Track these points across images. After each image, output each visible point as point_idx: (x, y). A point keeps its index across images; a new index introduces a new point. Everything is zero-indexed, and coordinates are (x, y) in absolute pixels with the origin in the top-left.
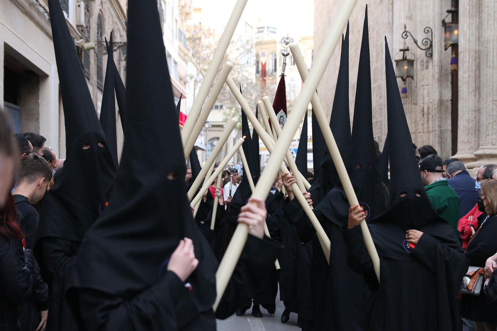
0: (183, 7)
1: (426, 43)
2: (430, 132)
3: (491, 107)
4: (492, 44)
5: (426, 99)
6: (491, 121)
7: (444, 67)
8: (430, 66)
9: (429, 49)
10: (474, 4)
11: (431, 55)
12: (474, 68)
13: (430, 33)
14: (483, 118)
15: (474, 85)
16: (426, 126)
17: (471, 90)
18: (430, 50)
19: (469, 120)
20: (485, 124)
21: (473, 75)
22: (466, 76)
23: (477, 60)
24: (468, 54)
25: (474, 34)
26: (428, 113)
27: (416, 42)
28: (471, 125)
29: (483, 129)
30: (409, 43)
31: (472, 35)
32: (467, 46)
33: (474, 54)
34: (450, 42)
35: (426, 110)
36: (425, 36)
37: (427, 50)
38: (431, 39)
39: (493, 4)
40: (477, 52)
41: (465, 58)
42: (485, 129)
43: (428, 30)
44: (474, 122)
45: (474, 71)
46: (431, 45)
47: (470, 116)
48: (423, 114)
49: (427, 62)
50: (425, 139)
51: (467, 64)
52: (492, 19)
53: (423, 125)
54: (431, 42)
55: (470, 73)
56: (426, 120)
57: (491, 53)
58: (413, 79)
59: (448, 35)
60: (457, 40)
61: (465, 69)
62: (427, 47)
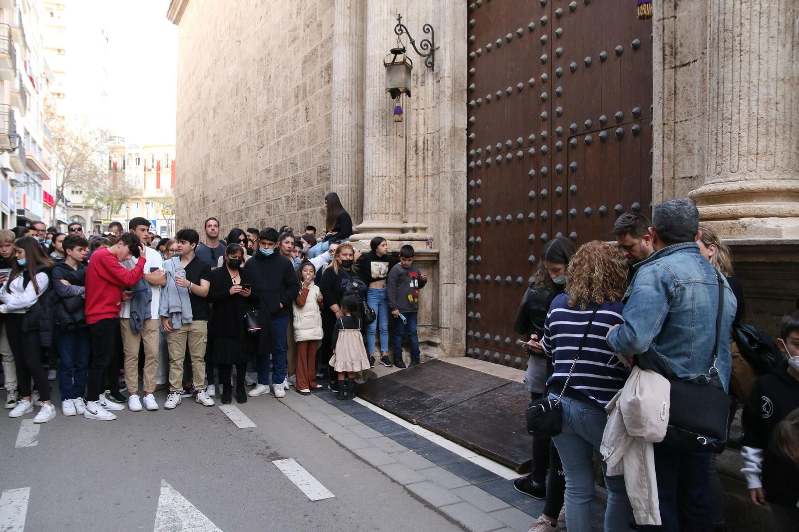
1: (426, 47)
2: (427, 176)
5: (422, 129)
7: (459, 81)
8: (429, 81)
9: (429, 55)
11: (432, 65)
13: (430, 35)
15: (782, 19)
16: (421, 167)
18: (431, 57)
26: (424, 149)
27: (413, 43)
30: (405, 41)
35: (420, 144)
36: (424, 36)
37: (426, 58)
38: (431, 41)
43: (428, 29)
44: (780, 106)
46: (433, 51)
47: (772, 92)
48: (416, 150)
49: (423, 75)
50: (420, 186)
53: (417, 165)
54: (433, 45)
56: (421, 158)
58: (410, 96)
62: (427, 52)
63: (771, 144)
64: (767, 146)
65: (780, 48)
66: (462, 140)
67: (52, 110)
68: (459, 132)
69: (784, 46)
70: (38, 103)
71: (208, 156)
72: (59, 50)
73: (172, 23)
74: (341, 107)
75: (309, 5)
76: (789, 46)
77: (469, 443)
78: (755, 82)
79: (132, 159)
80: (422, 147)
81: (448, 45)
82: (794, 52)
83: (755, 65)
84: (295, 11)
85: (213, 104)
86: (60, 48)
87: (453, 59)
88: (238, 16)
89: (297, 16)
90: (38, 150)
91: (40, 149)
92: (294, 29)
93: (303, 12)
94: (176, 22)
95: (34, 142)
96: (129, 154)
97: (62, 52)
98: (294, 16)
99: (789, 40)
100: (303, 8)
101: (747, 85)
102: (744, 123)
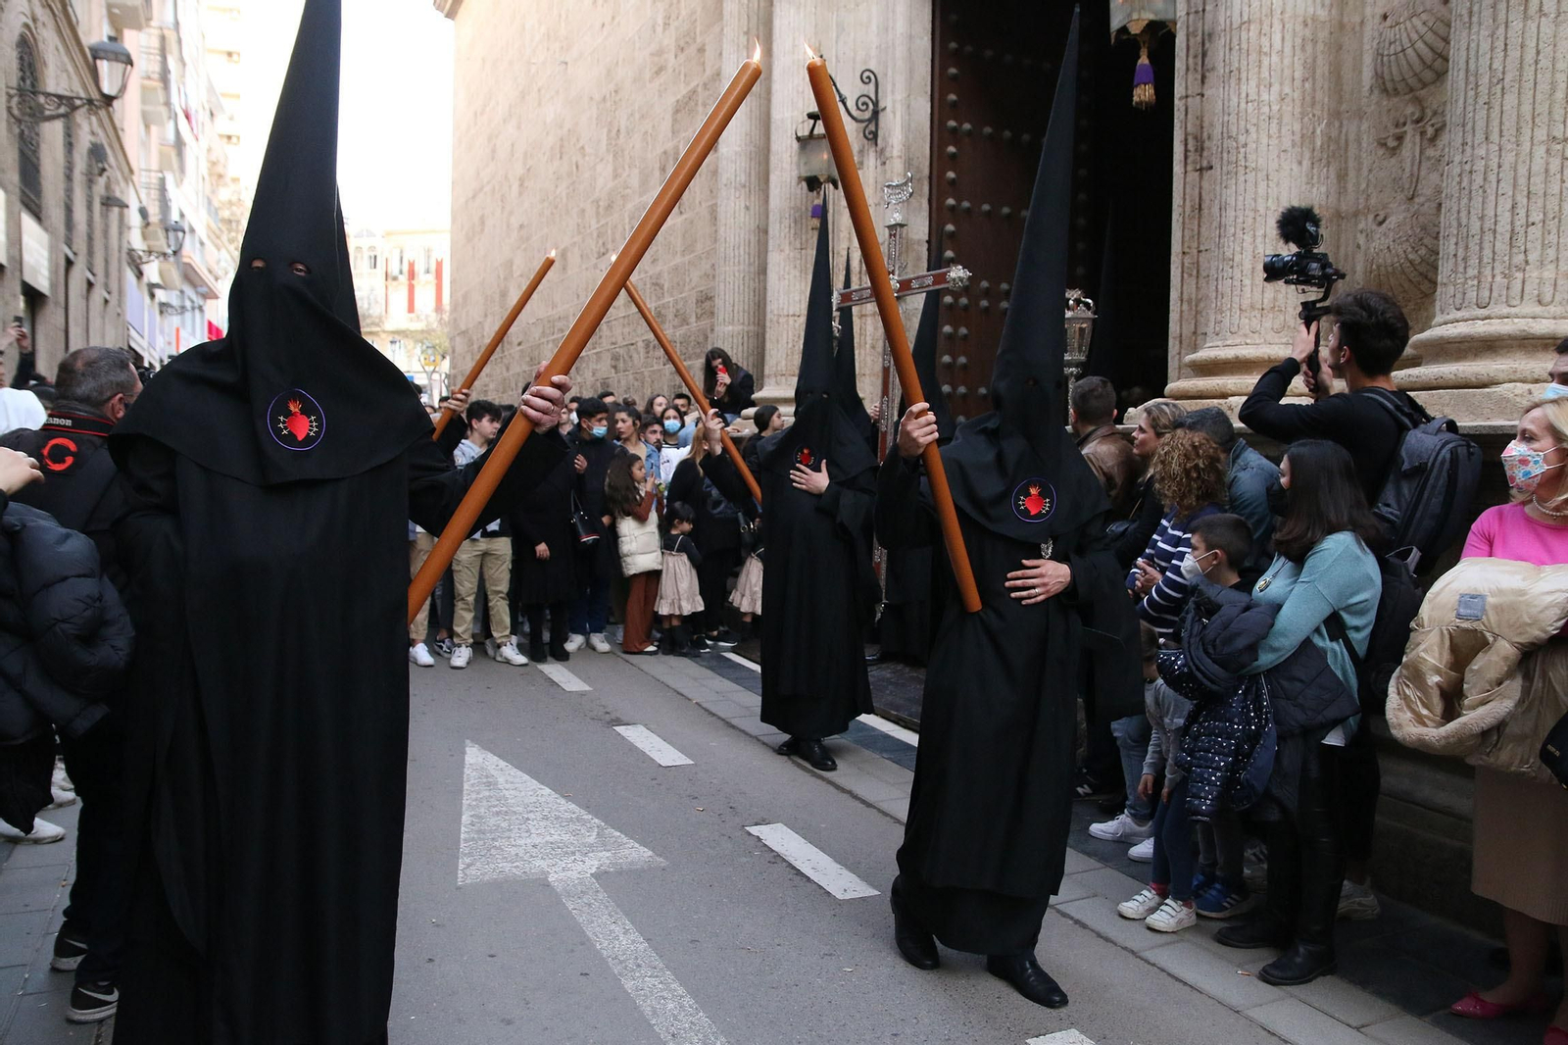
0: (214, 164)
1: (864, 107)
7: (915, 163)
9: (869, 121)
11: (875, 136)
12: (1298, 75)
13: (872, 86)
15: (1297, 127)
17: (1287, 143)
18: (873, 124)
21: (1297, 95)
22: (1270, 96)
23: (1309, 48)
24: (1277, 27)
27: (843, 101)
33: (1299, 27)
36: (862, 89)
37: (864, 125)
38: (874, 98)
40: (1309, 21)
41: (1265, 42)
43: (869, 77)
45: (1298, 83)
46: (876, 114)
49: (863, 151)
51: (1275, 58)
54: (876, 104)
55: (1287, 90)
61: (1265, 74)
62: (867, 115)
63: (1280, 296)
64: (1275, 299)
65: (1295, 166)
66: (919, 259)
67: (220, 169)
68: (916, 247)
69: (1300, 163)
70: (197, 158)
71: (510, 264)
72: (230, 54)
74: (732, 198)
75: (683, 13)
76: (1306, 163)
77: (893, 712)
78: (1262, 211)
79: (362, 257)
80: (858, 269)
81: (898, 106)
82: (1315, 171)
83: (1262, 186)
84: (660, 21)
85: (519, 170)
86: (231, 50)
87: (907, 129)
88: (564, 16)
89: (664, 29)
92: (660, 53)
93: (674, 24)
94: (451, 14)
96: (357, 248)
97: (235, 57)
98: (659, 29)
99: (1307, 155)
100: (673, 17)
101: (1252, 214)
102: (1247, 266)
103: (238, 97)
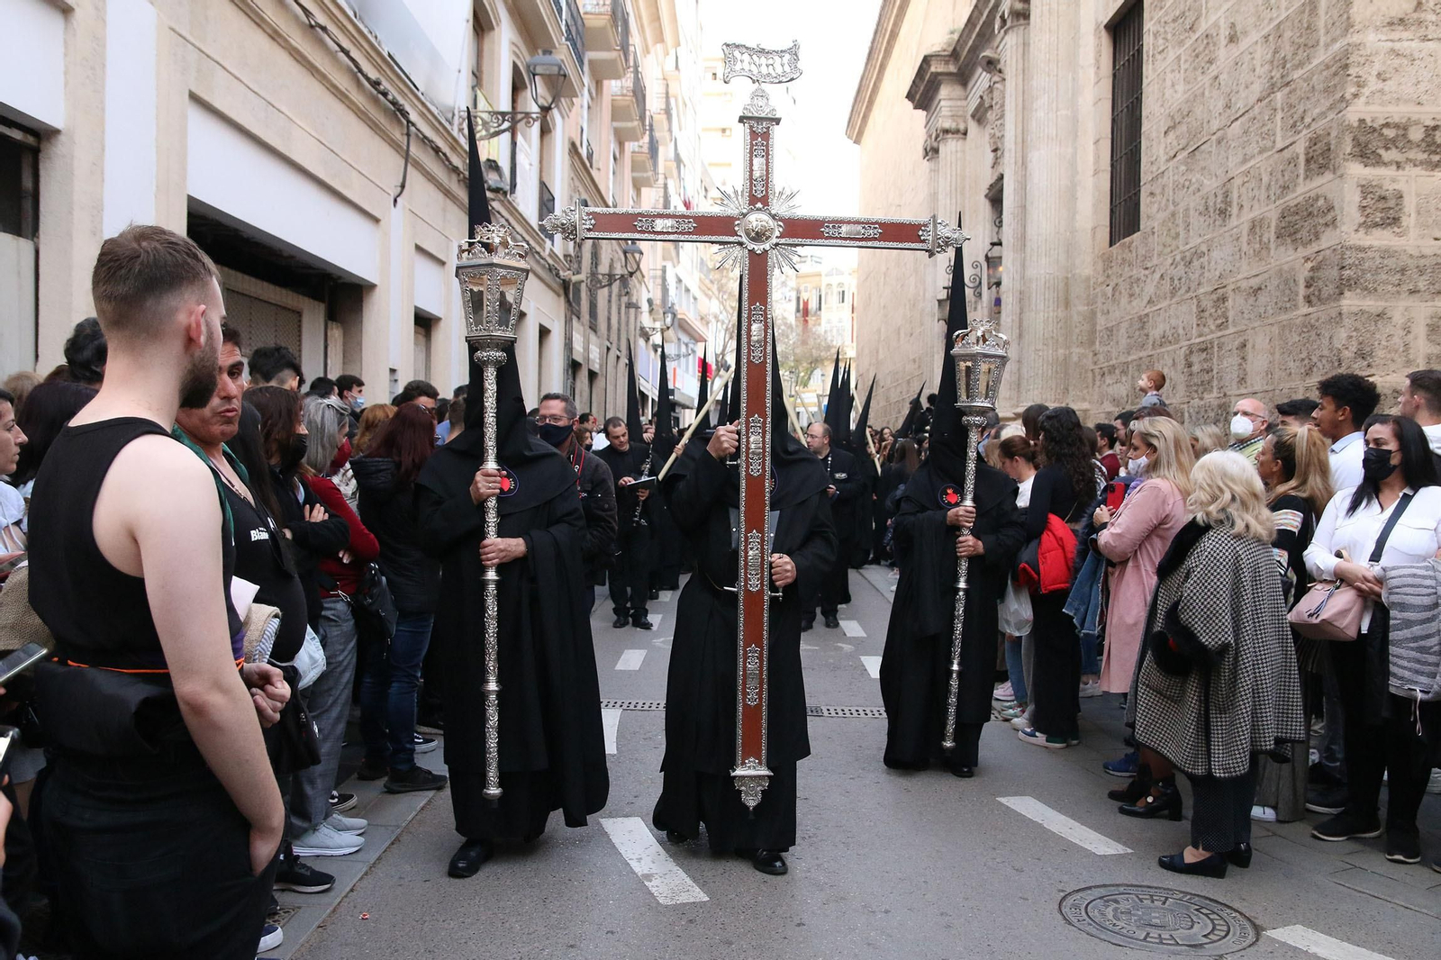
1: (974, 280)
3: (1032, 358)
4: (1035, 284)
6: (1032, 374)
8: (979, 307)
9: (978, 287)
10: (1019, 236)
11: (980, 294)
12: (1018, 312)
13: (979, 268)
14: (1024, 370)
15: (1018, 331)
19: (1011, 372)
20: (1026, 377)
21: (1018, 320)
24: (1011, 294)
25: (1019, 271)
28: (1013, 379)
29: (1024, 383)
31: (1017, 272)
32: (1011, 285)
33: (1018, 294)
34: (993, 280)
36: (973, 271)
38: (979, 275)
39: (1036, 237)
40: (1022, 292)
41: (1008, 300)
42: (1025, 384)
43: (976, 265)
45: (1018, 315)
46: (980, 283)
49: (976, 302)
52: (1036, 254)
54: (981, 279)
57: (1034, 295)
59: (991, 272)
60: (1001, 278)
61: (1008, 311)
72: (724, 130)
73: (852, 142)
86: (724, 127)
90: (692, 300)
91: (695, 299)
94: (857, 141)
95: (688, 290)
96: (828, 285)
97: (728, 132)
103: (730, 165)
